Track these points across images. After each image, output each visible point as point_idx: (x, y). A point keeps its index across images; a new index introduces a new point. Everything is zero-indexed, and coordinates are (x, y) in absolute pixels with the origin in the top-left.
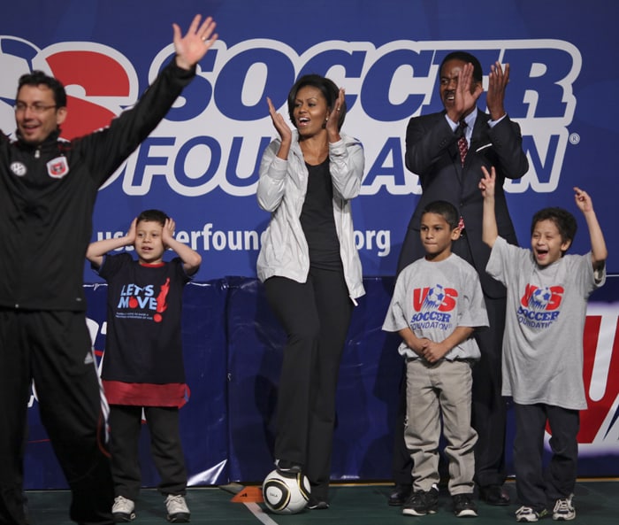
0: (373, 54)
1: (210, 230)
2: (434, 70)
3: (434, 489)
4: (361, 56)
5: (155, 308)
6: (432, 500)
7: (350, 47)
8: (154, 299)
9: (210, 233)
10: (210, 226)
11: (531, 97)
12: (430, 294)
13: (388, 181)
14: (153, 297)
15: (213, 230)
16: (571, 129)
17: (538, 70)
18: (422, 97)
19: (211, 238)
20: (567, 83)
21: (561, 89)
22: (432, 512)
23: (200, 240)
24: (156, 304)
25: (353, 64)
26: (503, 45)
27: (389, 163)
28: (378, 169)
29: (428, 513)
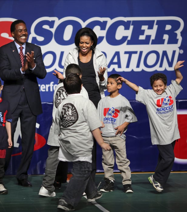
0: (110, 22)
1: (53, 84)
2: (131, 27)
3: (112, 182)
4: (105, 23)
5: (2, 121)
6: (112, 186)
7: (102, 19)
8: (2, 118)
9: (53, 85)
10: (52, 83)
11: (166, 37)
12: (109, 111)
13: (115, 67)
14: (2, 117)
15: (54, 84)
16: (180, 48)
17: (168, 27)
18: (127, 37)
19: (53, 87)
20: (178, 32)
21: (176, 34)
22: (112, 191)
23: (49, 88)
24: (3, 120)
25: (103, 25)
26: (156, 19)
27: (116, 60)
28: (112, 63)
29: (110, 191)
